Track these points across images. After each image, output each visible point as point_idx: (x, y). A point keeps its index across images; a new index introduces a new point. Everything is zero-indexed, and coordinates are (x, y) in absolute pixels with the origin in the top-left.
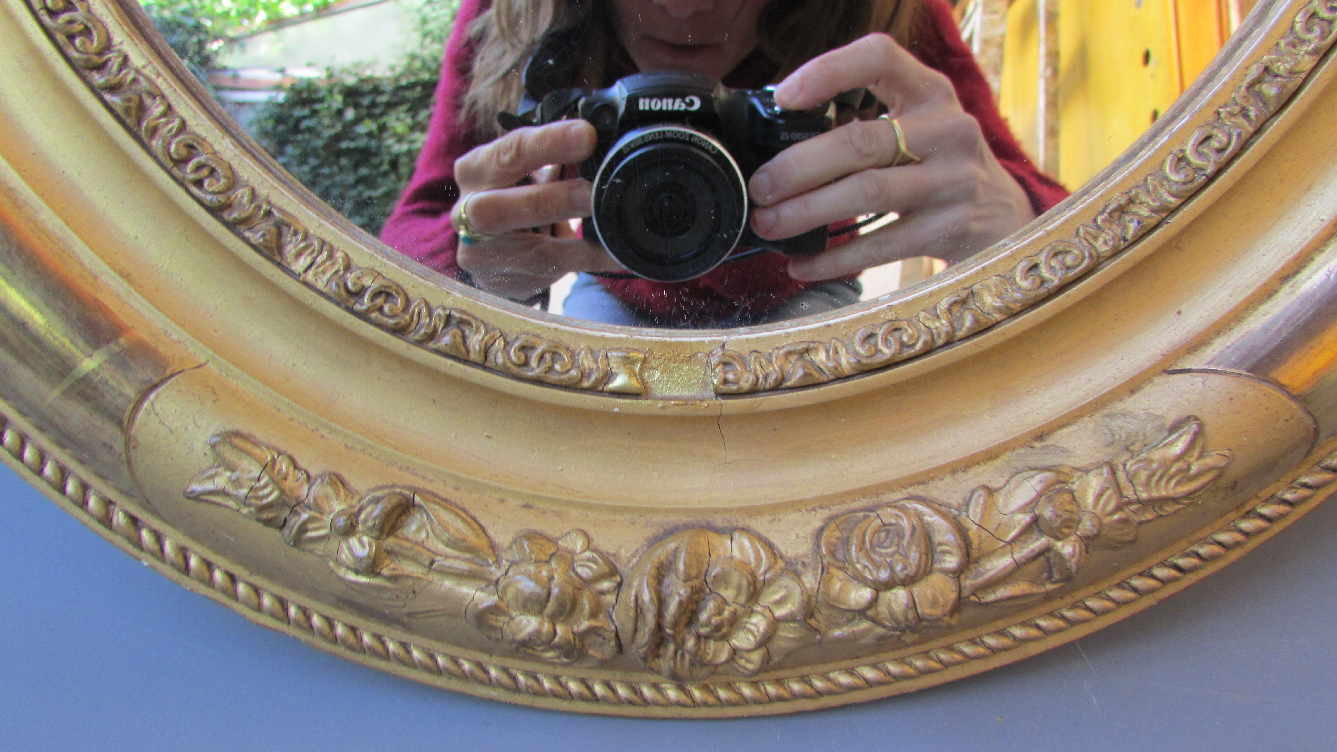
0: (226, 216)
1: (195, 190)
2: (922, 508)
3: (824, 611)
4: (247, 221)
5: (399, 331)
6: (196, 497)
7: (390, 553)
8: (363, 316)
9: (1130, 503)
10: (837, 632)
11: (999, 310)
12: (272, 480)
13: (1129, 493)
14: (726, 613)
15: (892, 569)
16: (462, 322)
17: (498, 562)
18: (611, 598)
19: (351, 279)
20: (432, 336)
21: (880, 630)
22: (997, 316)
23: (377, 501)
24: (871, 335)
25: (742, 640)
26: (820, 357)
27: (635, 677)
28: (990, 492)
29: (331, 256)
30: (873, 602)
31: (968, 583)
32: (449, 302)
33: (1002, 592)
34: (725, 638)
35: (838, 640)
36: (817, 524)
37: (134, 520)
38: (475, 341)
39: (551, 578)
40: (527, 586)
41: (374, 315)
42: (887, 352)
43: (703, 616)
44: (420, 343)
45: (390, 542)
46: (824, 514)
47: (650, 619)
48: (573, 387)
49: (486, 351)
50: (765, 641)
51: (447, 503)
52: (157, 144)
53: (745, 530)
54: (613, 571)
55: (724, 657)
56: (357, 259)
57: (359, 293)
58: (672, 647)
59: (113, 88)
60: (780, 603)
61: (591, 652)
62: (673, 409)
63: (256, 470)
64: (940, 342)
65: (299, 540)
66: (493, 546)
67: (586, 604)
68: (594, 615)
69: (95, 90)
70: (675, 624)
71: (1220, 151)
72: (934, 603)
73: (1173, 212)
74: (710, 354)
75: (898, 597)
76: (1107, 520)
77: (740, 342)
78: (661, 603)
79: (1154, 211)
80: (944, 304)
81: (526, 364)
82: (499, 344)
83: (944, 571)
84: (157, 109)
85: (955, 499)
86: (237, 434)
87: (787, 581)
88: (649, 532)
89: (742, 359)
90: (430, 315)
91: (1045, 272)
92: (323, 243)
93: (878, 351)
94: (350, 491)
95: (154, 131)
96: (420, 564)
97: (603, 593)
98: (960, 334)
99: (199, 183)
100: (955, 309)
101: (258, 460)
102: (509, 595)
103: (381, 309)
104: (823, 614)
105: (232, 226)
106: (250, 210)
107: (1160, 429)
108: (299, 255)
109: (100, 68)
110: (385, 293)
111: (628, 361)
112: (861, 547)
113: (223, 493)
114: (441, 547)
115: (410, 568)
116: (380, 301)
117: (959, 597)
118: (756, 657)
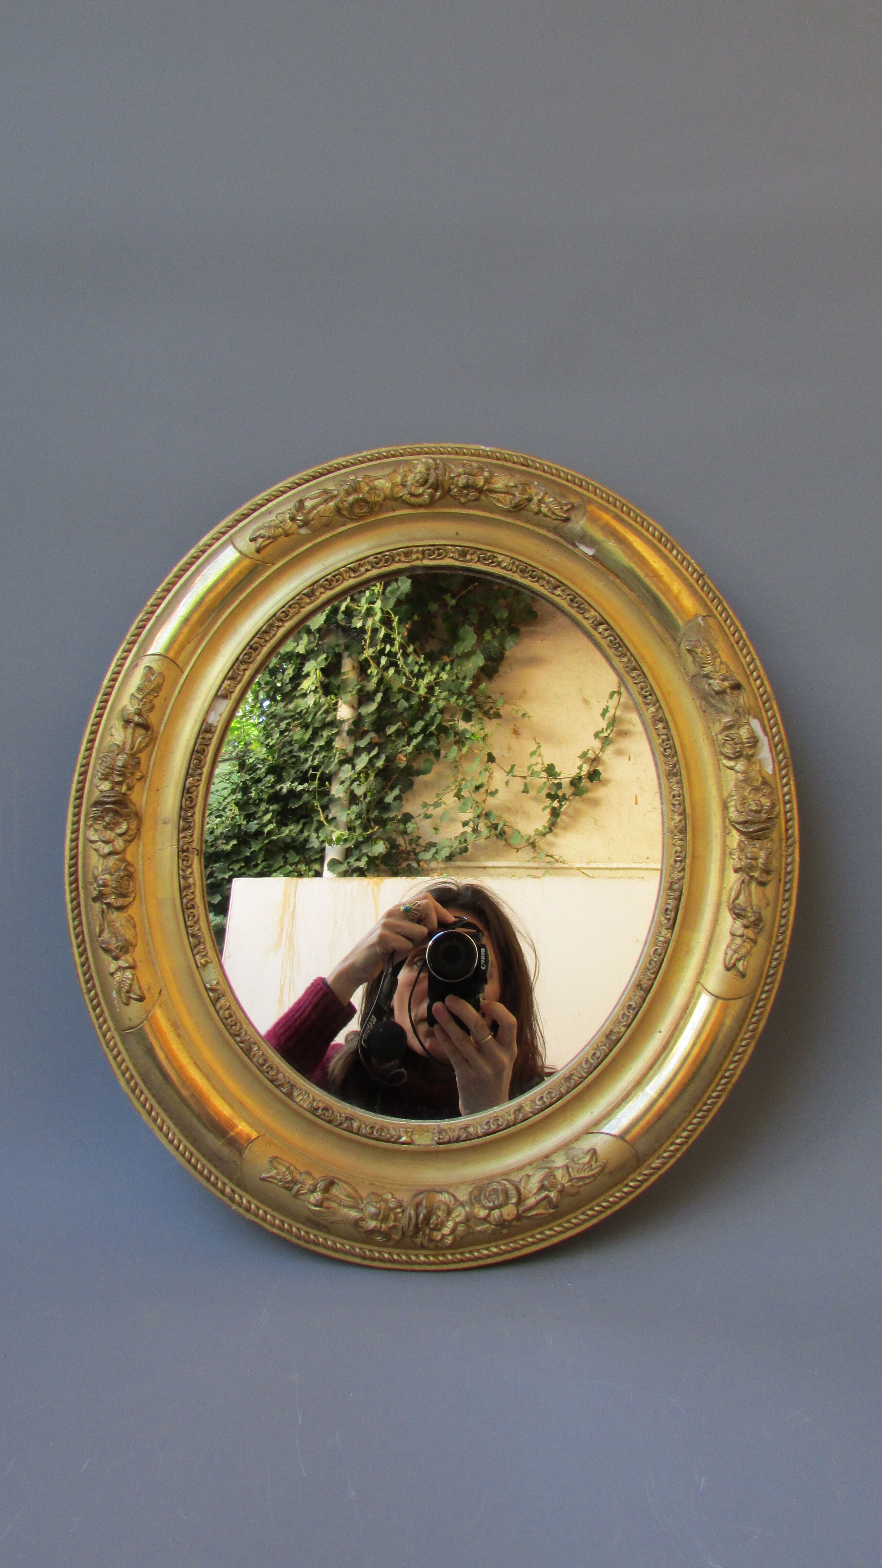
0: (275, 1083)
1: (266, 1075)
2: (506, 1182)
3: (473, 1220)
4: (282, 1085)
5: (330, 1122)
6: (264, 1179)
7: (327, 1199)
8: (319, 1117)
9: (573, 1179)
10: (478, 1228)
11: (531, 1112)
12: (289, 1173)
13: (573, 1176)
14: (440, 1220)
15: (494, 1203)
16: (351, 1119)
17: (362, 1202)
18: (400, 1215)
19: (315, 1104)
20: (341, 1124)
21: (493, 1227)
22: (530, 1115)
23: (323, 1180)
24: (489, 1122)
25: (446, 1231)
26: (471, 1129)
27: (409, 1252)
28: (528, 1176)
29: (308, 1096)
30: (489, 1215)
31: (521, 1208)
32: (347, 1112)
33: (534, 1212)
34: (439, 1230)
35: (480, 1232)
36: (470, 1189)
37: (233, 1190)
38: (355, 1125)
39: (380, 1208)
40: (373, 1210)
41: (322, 1116)
42: (493, 1127)
43: (432, 1221)
44: (336, 1126)
45: (327, 1195)
46: (474, 1186)
47: (414, 1220)
48: (388, 1141)
49: (359, 1128)
50: (453, 1231)
51: (344, 1182)
52: (255, 1060)
53: (447, 1192)
54: (401, 1206)
55: (439, 1237)
56: (316, 1098)
57: (317, 1109)
58: (421, 1233)
59: (242, 1042)
60: (457, 1216)
61: (393, 1236)
62: (422, 1148)
63: (284, 1169)
64: (511, 1124)
65: (297, 1195)
66: (361, 1198)
67: (392, 1216)
68: (395, 1220)
69: (237, 1042)
70: (422, 1222)
71: (598, 1058)
72: (509, 1214)
73: (585, 1078)
74: (435, 1129)
75: (496, 1213)
76: (566, 1185)
77: (444, 1125)
78: (417, 1215)
79: (579, 1078)
80: (512, 1112)
81: (372, 1133)
82: (363, 1126)
83: (512, 1204)
84: (255, 1048)
85: (517, 1179)
86: (276, 1157)
87: (460, 1208)
88: (414, 1193)
89: (445, 1131)
90: (340, 1116)
91: (545, 1100)
92: (306, 1092)
93: (490, 1127)
94: (314, 1178)
95: (254, 1056)
96: (336, 1203)
97: (398, 1213)
98: (518, 1121)
99: (268, 1072)
100: (517, 1112)
101: (285, 1166)
102: (367, 1213)
103: (324, 1114)
104: (473, 1221)
105: (277, 1086)
106: (283, 1081)
107: (583, 1153)
108: (298, 1096)
109: (238, 1035)
110: (326, 1109)
111: (406, 1132)
112: (485, 1196)
113: (273, 1177)
114: (343, 1197)
115: (333, 1204)
116: (324, 1111)
117: (518, 1213)
118: (450, 1238)
